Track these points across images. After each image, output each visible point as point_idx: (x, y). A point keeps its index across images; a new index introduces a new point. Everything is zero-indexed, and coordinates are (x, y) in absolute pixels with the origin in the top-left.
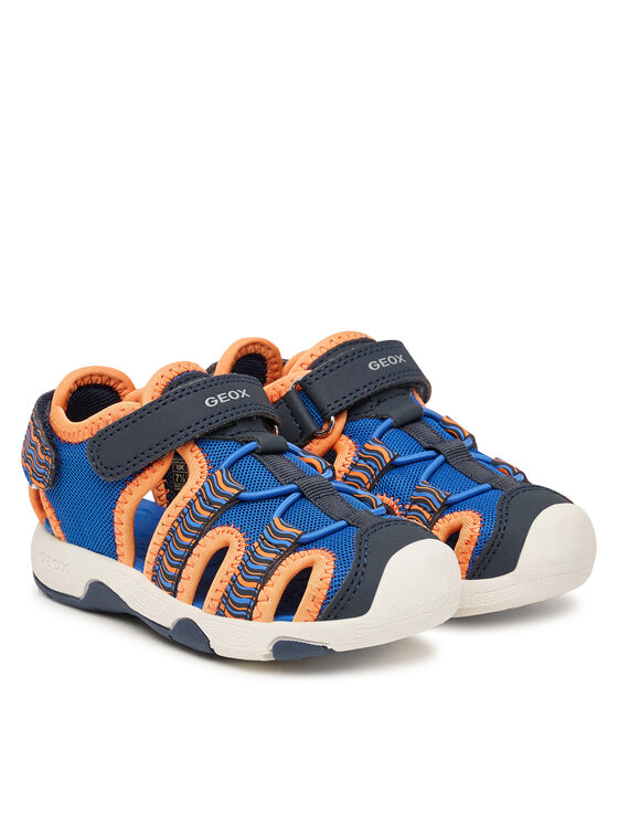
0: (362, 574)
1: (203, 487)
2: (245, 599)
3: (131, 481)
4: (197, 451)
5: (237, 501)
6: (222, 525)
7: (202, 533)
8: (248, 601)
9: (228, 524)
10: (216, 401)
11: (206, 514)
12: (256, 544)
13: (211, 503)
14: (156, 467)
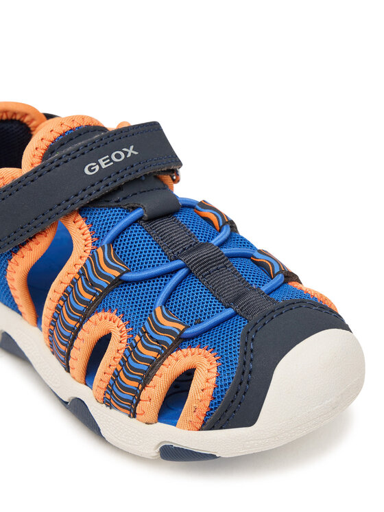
0: (248, 382)
1: (85, 265)
2: (128, 396)
3: (16, 252)
4: (81, 221)
5: (119, 283)
6: (105, 310)
7: (85, 317)
8: (131, 398)
9: (111, 311)
10: (97, 168)
11: (88, 297)
12: (137, 338)
13: (93, 285)
14: (39, 239)
